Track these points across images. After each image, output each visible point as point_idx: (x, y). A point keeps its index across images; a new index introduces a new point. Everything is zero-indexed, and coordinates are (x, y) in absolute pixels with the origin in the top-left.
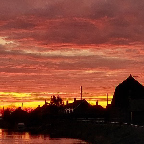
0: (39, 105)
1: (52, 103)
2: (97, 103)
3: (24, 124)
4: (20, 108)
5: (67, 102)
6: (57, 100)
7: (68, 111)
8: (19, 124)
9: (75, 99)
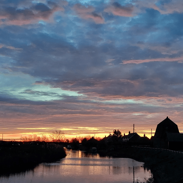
0: (105, 136)
1: (114, 134)
2: (144, 135)
3: (96, 148)
4: (93, 137)
5: (124, 134)
6: (117, 133)
7: (125, 140)
8: (93, 148)
9: (129, 132)
